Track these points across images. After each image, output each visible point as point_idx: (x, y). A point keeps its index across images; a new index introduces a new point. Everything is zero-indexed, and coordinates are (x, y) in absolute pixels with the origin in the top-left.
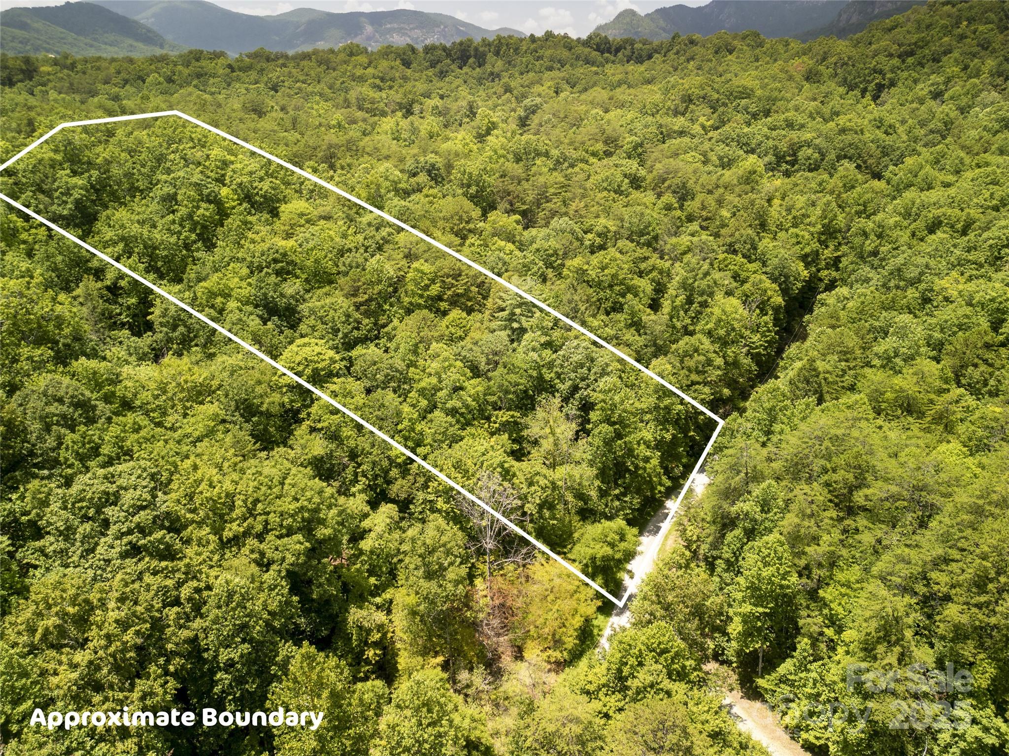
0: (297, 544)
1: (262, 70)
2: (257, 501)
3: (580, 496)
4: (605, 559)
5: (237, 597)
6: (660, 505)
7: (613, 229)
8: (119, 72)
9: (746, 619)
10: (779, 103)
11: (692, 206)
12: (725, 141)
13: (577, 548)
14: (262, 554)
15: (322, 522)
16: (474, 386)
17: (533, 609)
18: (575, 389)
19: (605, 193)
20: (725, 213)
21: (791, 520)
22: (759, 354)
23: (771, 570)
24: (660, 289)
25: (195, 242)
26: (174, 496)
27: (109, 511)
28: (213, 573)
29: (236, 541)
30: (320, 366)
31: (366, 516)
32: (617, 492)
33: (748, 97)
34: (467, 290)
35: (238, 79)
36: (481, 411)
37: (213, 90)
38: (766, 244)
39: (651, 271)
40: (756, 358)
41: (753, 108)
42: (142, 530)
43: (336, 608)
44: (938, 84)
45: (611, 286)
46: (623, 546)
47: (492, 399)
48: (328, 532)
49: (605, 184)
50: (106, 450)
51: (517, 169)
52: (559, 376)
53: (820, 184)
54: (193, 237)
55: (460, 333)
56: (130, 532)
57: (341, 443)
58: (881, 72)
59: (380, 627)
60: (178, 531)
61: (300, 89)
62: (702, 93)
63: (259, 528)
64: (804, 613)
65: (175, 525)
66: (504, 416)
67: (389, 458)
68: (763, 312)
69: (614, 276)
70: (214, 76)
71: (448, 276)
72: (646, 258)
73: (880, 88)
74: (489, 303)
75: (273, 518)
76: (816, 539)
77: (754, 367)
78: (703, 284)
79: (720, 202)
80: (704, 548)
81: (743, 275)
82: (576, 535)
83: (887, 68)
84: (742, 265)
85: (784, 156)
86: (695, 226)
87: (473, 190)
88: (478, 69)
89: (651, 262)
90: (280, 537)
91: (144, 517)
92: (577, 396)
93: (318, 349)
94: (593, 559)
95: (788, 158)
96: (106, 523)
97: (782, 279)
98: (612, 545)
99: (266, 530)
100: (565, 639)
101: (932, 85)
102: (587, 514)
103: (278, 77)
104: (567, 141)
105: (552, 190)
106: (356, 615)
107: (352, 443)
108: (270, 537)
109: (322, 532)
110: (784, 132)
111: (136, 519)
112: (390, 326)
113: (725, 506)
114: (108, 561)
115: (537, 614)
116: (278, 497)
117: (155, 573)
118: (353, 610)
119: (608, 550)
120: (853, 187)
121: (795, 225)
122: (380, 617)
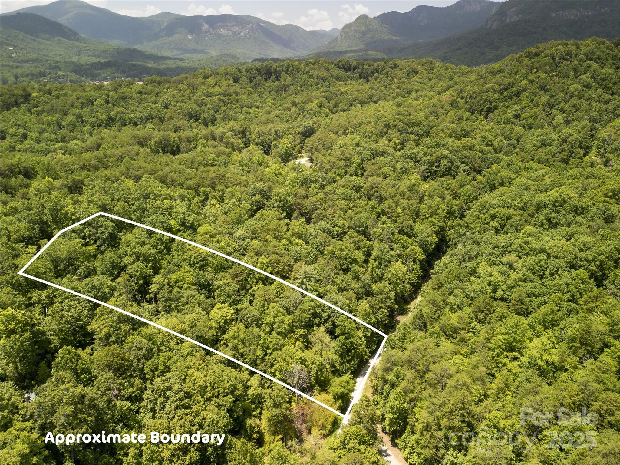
0: (230, 399)
1: (158, 93)
2: (215, 383)
3: (333, 366)
4: (342, 393)
5: (215, 422)
6: (367, 361)
7: (347, 225)
8: (78, 98)
9: (391, 419)
10: (433, 129)
11: (385, 205)
12: (405, 157)
13: (331, 388)
14: (218, 403)
15: (238, 389)
16: (288, 319)
17: (315, 415)
18: (329, 317)
19: (343, 201)
20: (399, 210)
21: (405, 383)
22: (414, 283)
23: (397, 402)
24: (368, 254)
25: (163, 250)
26: (188, 385)
27: (168, 393)
28: (205, 413)
29: (209, 399)
30: (228, 318)
31: (249, 380)
32: (348, 359)
33: (418, 125)
34: (283, 269)
35: (145, 99)
36: (292, 329)
37: (133, 108)
38: (418, 227)
39: (364, 247)
40: (412, 285)
41: (421, 132)
42: (181, 399)
43: (241, 419)
44: (517, 110)
45: (346, 259)
46: (348, 387)
47: (296, 324)
48: (240, 393)
49: (343, 196)
50: (161, 367)
51: (302, 192)
52: (323, 310)
53: (448, 185)
54: (162, 248)
55: (281, 291)
56: (177, 401)
57: (238, 350)
58: (490, 101)
59: (258, 426)
60: (190, 398)
61: (180, 106)
62: (395, 123)
63: (216, 394)
64: (409, 417)
65: (188, 395)
66: (301, 331)
67: (257, 356)
68: (415, 262)
69: (347, 255)
70: (132, 98)
71: (274, 263)
72: (361, 241)
73: (490, 110)
74: (293, 274)
75: (221, 390)
76: (412, 392)
77: (411, 289)
78: (386, 257)
79: (397, 204)
80: (379, 389)
81: (406, 245)
82: (331, 382)
83: (493, 100)
84: (406, 240)
85: (434, 163)
86: (384, 218)
87: (282, 204)
88: (276, 82)
89: (363, 243)
90: (224, 396)
91: (180, 395)
92: (330, 319)
93: (226, 310)
94: (337, 393)
95: (436, 164)
96: (168, 398)
97: (424, 246)
98: (344, 388)
99: (219, 394)
100: (327, 426)
101: (515, 111)
102: (336, 372)
103: (167, 99)
104: (326, 161)
105: (319, 203)
106: (250, 422)
107: (242, 351)
108: (220, 397)
109: (238, 393)
110: (434, 150)
111: (178, 395)
112: (252, 289)
113: (385, 374)
114: (170, 412)
115: (316, 416)
116: (222, 381)
117: (187, 415)
118: (248, 420)
119: (343, 390)
120: (464, 185)
121: (432, 216)
122: (258, 421)
